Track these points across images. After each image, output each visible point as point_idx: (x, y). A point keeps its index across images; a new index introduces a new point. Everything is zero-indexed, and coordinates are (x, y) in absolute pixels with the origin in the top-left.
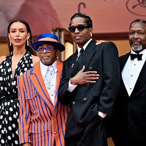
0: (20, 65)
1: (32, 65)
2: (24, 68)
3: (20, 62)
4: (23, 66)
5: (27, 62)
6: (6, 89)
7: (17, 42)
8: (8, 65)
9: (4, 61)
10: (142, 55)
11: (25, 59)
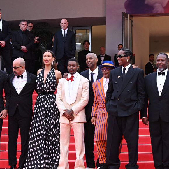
0: (48, 76)
1: (55, 76)
2: (50, 77)
3: (49, 74)
4: (50, 76)
5: (52, 74)
6: (41, 88)
7: (46, 62)
8: (42, 75)
9: (40, 73)
10: (165, 72)
11: (51, 72)
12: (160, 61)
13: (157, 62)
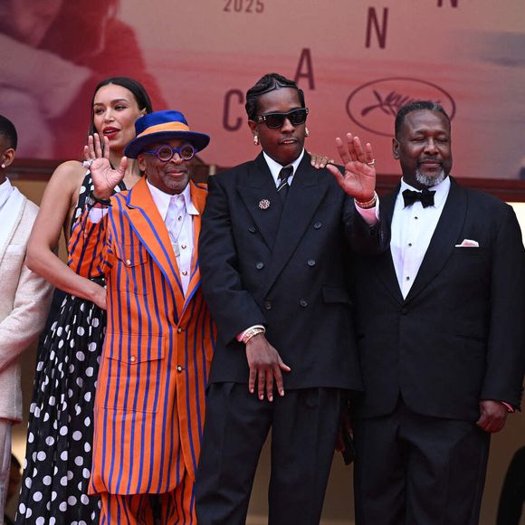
10: (435, 192)
12: (431, 140)
13: (416, 148)
